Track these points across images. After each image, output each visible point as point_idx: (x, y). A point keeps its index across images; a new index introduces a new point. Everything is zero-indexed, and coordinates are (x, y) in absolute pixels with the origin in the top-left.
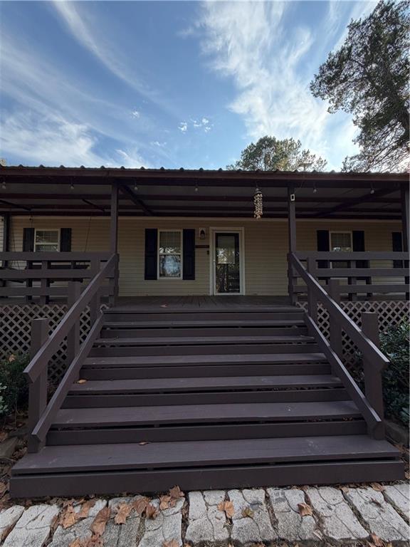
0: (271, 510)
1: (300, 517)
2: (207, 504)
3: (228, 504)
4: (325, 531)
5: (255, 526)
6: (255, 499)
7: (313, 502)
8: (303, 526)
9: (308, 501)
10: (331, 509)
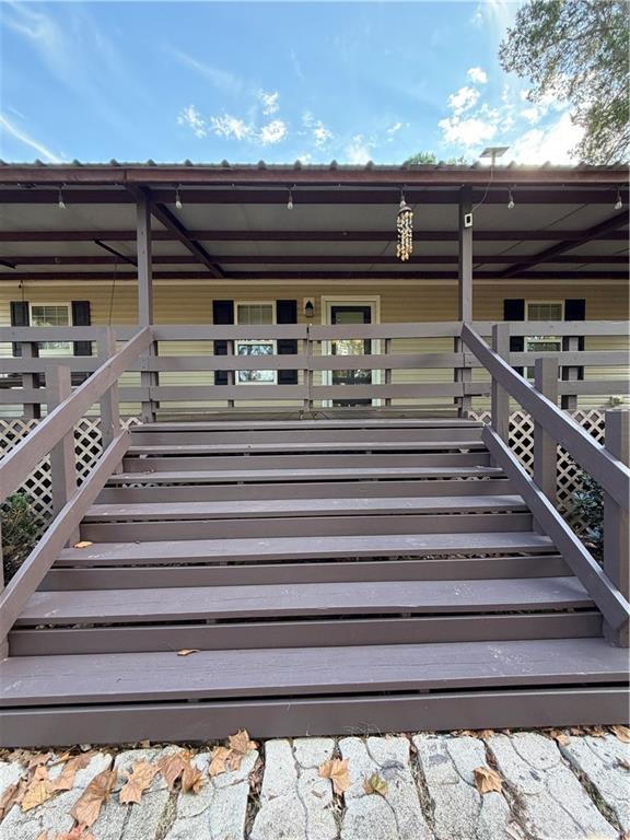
0: (421, 780)
1: (478, 795)
2: (298, 766)
3: (337, 766)
4: (528, 825)
5: (390, 814)
6: (390, 758)
7: (502, 764)
8: (484, 815)
9: (492, 761)
10: (537, 778)
